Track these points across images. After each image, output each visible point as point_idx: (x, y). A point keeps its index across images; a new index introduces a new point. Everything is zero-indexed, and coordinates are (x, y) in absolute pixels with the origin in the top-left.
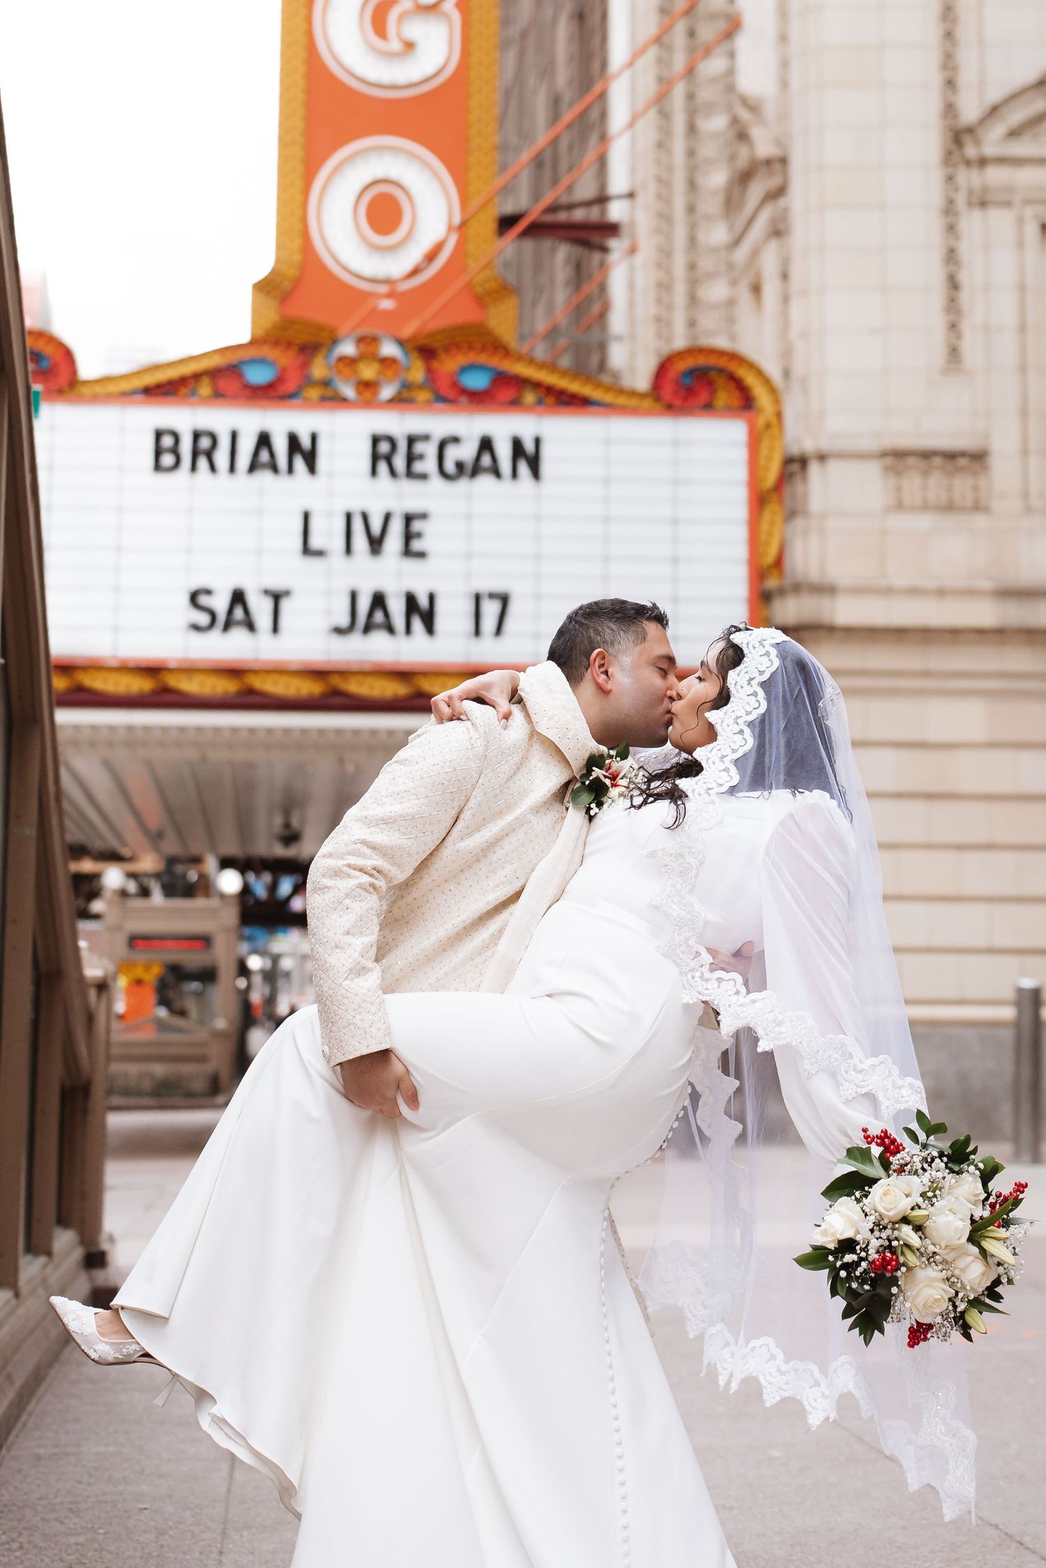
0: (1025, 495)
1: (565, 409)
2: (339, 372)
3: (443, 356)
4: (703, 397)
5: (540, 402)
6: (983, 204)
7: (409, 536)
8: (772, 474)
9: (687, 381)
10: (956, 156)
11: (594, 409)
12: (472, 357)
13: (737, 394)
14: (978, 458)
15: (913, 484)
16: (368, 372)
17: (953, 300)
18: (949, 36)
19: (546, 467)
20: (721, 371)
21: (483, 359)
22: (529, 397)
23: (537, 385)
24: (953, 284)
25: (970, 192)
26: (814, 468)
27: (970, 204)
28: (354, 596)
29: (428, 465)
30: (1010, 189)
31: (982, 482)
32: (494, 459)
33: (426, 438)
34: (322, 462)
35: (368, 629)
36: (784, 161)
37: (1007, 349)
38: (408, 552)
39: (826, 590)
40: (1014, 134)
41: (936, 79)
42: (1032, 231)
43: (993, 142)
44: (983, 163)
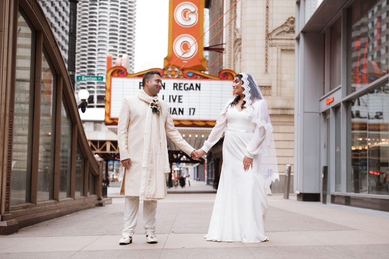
0: (277, 93)
1: (204, 79)
2: (168, 73)
3: (185, 71)
4: (226, 77)
5: (200, 78)
6: (272, 46)
7: (179, 99)
9: (224, 75)
10: (268, 39)
11: (209, 79)
12: (190, 71)
13: (232, 77)
14: (270, 87)
16: (173, 73)
17: (266, 62)
18: (267, 18)
19: (201, 88)
20: (229, 73)
21: (191, 71)
22: (199, 77)
23: (200, 75)
24: (267, 59)
25: (270, 44)
27: (270, 46)
28: (171, 108)
29: (183, 88)
30: (276, 44)
31: (270, 91)
32: (193, 87)
33: (182, 84)
34: (166, 87)
35: (173, 114)
36: (241, 39)
37: (275, 70)
38: (179, 102)
40: (277, 35)
41: (265, 26)
42: (280, 50)
43: (274, 36)
44: (272, 39)
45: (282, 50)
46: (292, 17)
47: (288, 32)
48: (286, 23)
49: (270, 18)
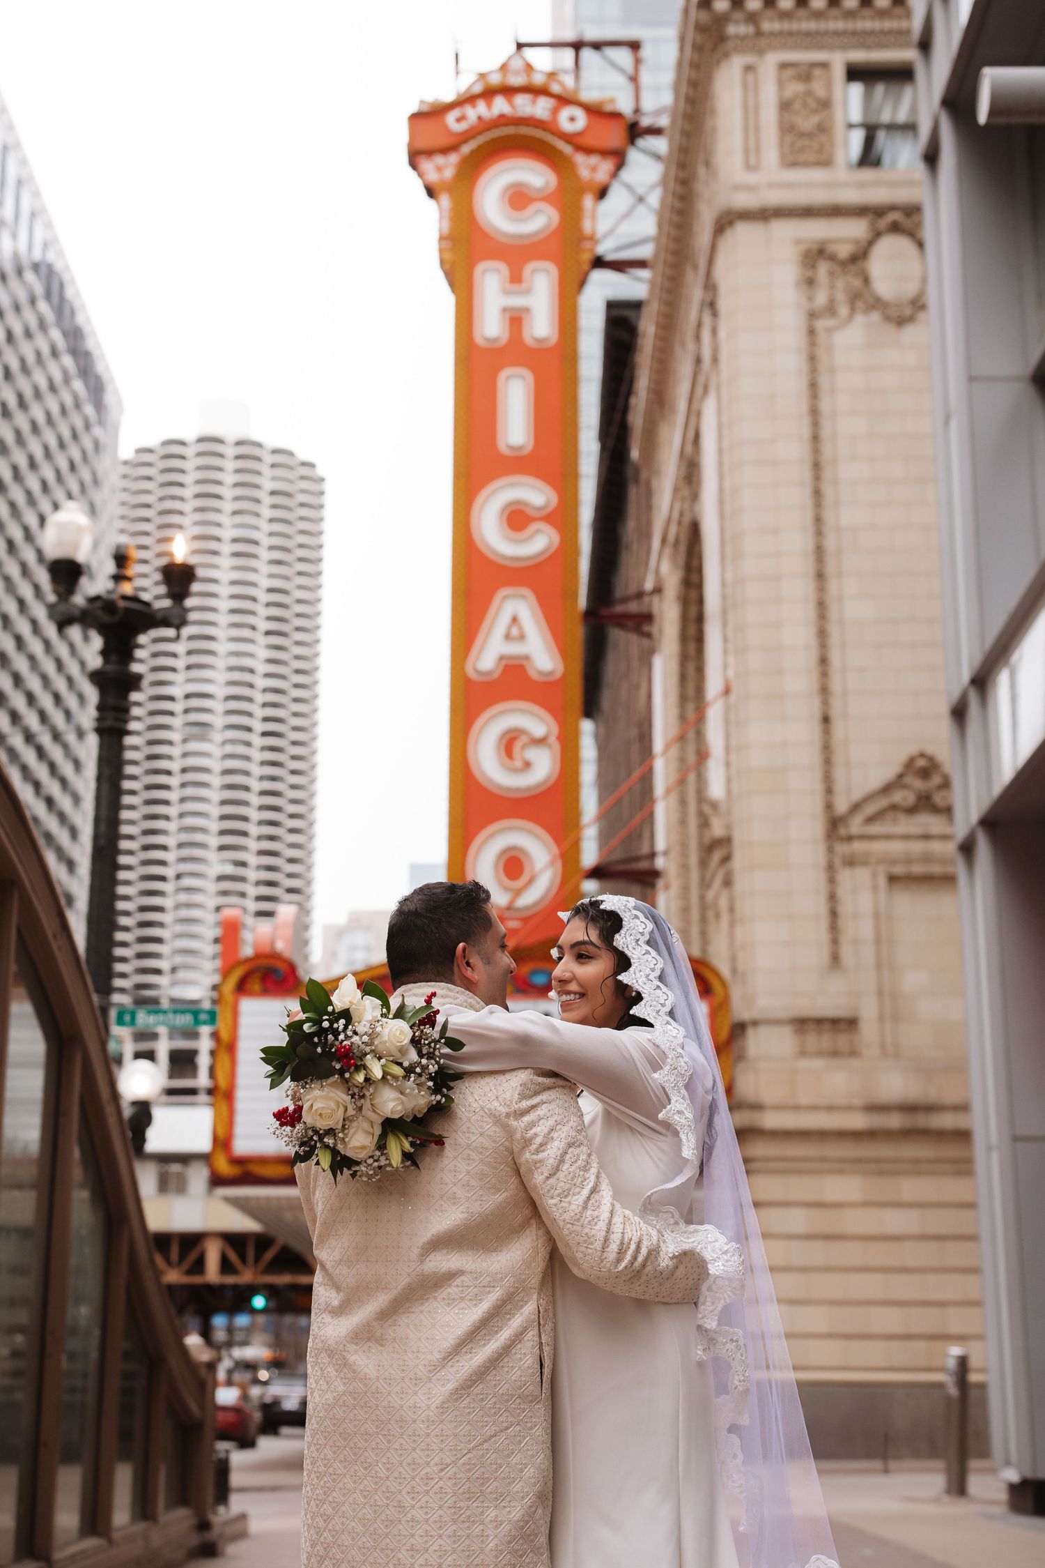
0: (883, 1045)
6: (852, 864)
8: (724, 1034)
10: (834, 835)
12: (538, 964)
14: (852, 1022)
15: (812, 1040)
17: (834, 924)
18: (828, 762)
21: (544, 965)
24: (834, 914)
25: (843, 857)
26: (751, 1032)
27: (843, 864)
30: (868, 854)
31: (855, 1038)
36: (729, 838)
37: (868, 954)
39: (758, 1107)
40: (870, 820)
41: (819, 787)
42: (882, 881)
43: (856, 825)
44: (850, 838)
45: (893, 879)
46: (922, 755)
47: (911, 811)
48: (900, 776)
49: (838, 758)
